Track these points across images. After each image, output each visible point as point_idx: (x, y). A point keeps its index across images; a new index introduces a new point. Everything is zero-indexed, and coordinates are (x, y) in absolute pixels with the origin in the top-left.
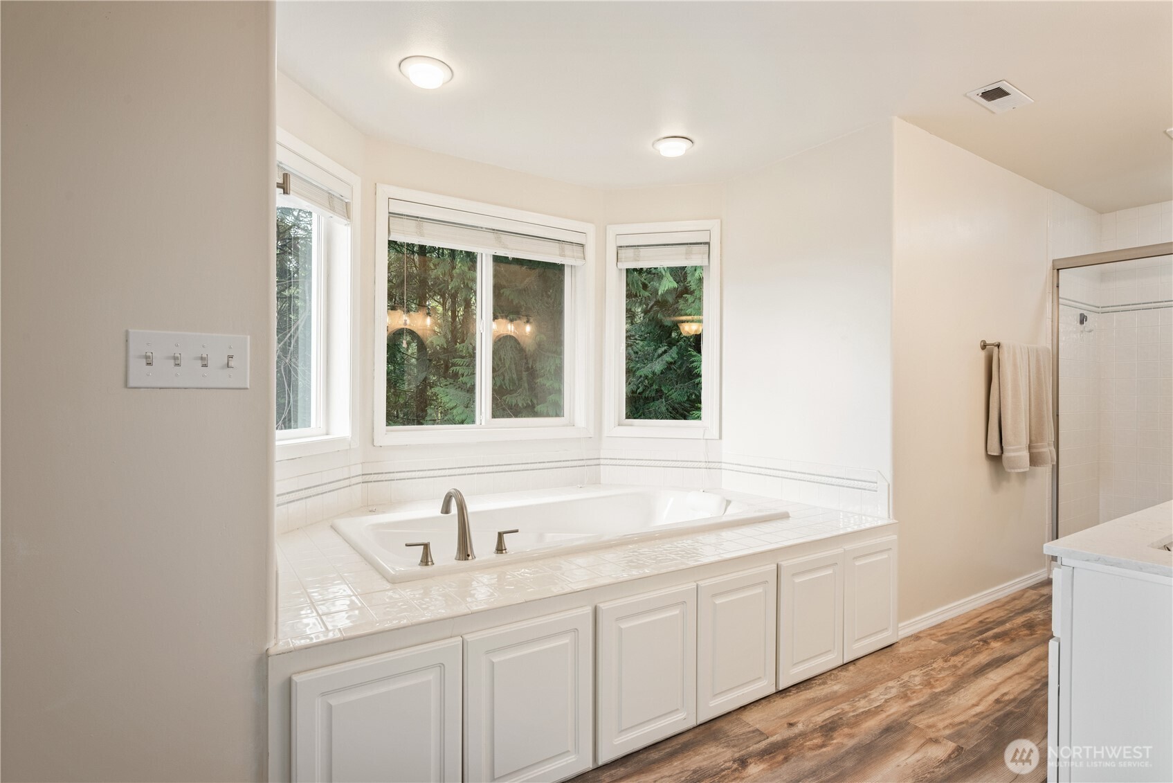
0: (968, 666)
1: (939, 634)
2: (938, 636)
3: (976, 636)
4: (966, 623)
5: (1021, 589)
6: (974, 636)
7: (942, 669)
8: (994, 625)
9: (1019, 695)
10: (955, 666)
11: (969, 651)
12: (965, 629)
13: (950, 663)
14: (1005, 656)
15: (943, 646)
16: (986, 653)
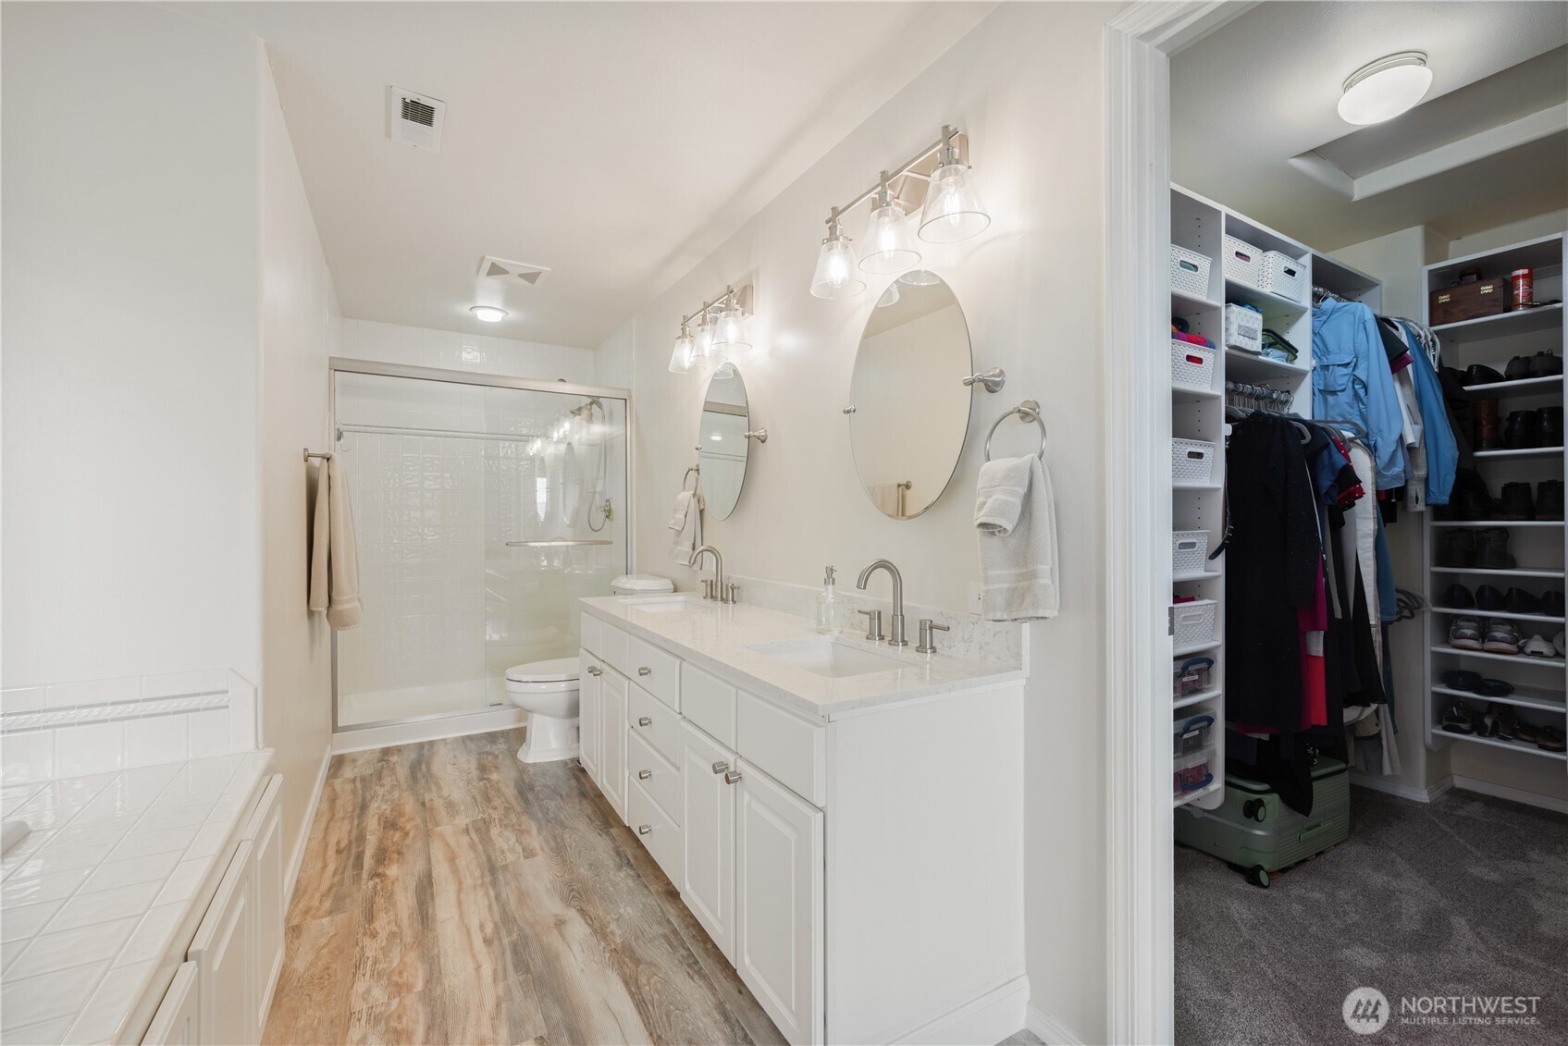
0: (405, 923)
1: (315, 903)
2: (318, 909)
3: (359, 875)
4: (325, 867)
5: (322, 785)
6: (356, 879)
7: (386, 951)
8: (358, 847)
9: (492, 916)
10: (392, 935)
11: (380, 902)
12: (334, 874)
13: (383, 935)
14: (419, 879)
15: (341, 918)
16: (398, 888)
